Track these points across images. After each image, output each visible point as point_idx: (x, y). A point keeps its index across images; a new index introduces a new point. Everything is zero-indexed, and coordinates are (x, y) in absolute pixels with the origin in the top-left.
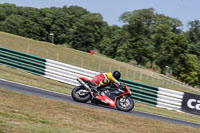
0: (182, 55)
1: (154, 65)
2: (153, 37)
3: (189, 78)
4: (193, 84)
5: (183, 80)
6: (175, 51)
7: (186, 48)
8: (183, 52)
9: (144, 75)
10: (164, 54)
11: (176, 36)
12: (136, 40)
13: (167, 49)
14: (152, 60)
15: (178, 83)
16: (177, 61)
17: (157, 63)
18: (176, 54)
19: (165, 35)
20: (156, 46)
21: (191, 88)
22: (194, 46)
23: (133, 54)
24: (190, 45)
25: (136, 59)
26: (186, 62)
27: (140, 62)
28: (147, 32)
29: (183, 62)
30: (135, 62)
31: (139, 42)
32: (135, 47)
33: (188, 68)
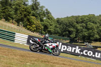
0: (28, 17)
1: (14, 22)
2: (13, 7)
3: (31, 28)
4: (33, 31)
5: (28, 29)
6: (24, 15)
7: (30, 13)
8: (28, 15)
9: (8, 26)
10: (19, 16)
11: (25, 7)
12: (5, 9)
13: (21, 13)
14: (13, 19)
15: (26, 31)
16: (25, 19)
17: (15, 21)
18: (25, 16)
19: (20, 6)
20: (15, 12)
21: (32, 33)
22: (34, 13)
23: (3, 16)
24: (32, 12)
25: (5, 18)
26: (30, 20)
27: (7, 20)
28: (10, 5)
29: (28, 20)
30: (4, 20)
31: (6, 10)
32: (4, 12)
33: (31, 23)
